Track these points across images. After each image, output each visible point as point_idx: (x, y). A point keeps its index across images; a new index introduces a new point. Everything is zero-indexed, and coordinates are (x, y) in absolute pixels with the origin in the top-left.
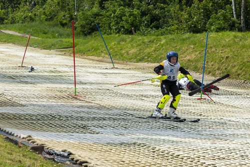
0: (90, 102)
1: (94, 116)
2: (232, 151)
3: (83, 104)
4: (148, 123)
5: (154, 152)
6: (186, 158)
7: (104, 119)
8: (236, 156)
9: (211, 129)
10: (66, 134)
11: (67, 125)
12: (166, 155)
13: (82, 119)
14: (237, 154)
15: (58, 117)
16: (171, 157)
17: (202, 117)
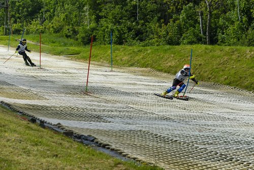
0: (98, 97)
1: (104, 108)
2: (217, 138)
4: (146, 115)
5: (157, 138)
7: (112, 111)
8: (220, 142)
9: (196, 121)
10: (86, 122)
11: (85, 115)
12: (167, 140)
13: (95, 110)
14: (221, 140)
15: (77, 109)
16: (171, 142)
17: (186, 110)
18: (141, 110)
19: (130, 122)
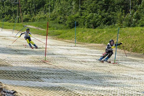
0: (51, 65)
2: (110, 92)
3: (46, 66)
5: (66, 92)
11: (29, 77)
12: (72, 93)
13: (41, 73)
14: (112, 93)
16: (74, 94)
17: (109, 73)
18: (75, 73)
19: (59, 81)
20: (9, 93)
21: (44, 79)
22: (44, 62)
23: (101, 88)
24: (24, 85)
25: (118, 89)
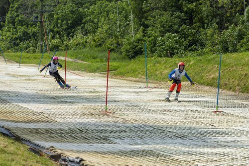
0: (117, 117)
1: (118, 129)
2: (226, 155)
3: (110, 119)
4: (162, 134)
5: (158, 157)
6: (183, 161)
7: (125, 132)
8: (227, 159)
10: (87, 144)
11: (91, 137)
12: (168, 159)
13: (106, 131)
15: (85, 130)
16: (171, 161)
17: (213, 127)
18: (160, 128)
19: (139, 142)
20: (72, 162)
21: (116, 140)
22: (105, 113)
23: (209, 150)
24: (89, 150)
25: (236, 150)
